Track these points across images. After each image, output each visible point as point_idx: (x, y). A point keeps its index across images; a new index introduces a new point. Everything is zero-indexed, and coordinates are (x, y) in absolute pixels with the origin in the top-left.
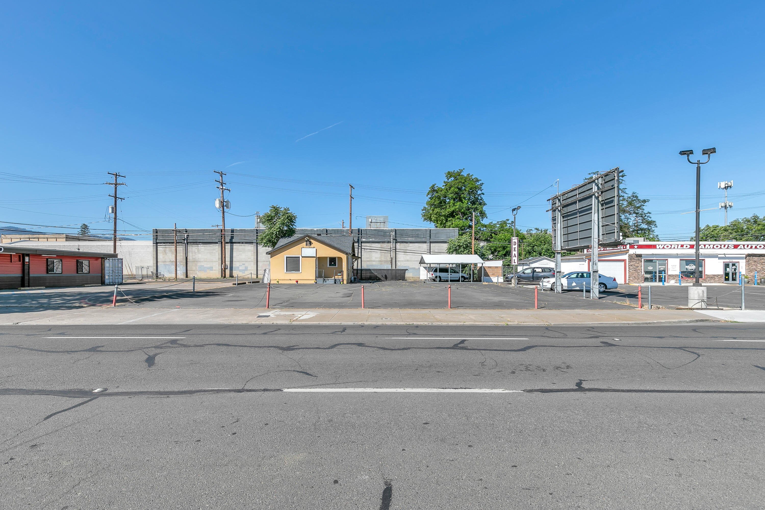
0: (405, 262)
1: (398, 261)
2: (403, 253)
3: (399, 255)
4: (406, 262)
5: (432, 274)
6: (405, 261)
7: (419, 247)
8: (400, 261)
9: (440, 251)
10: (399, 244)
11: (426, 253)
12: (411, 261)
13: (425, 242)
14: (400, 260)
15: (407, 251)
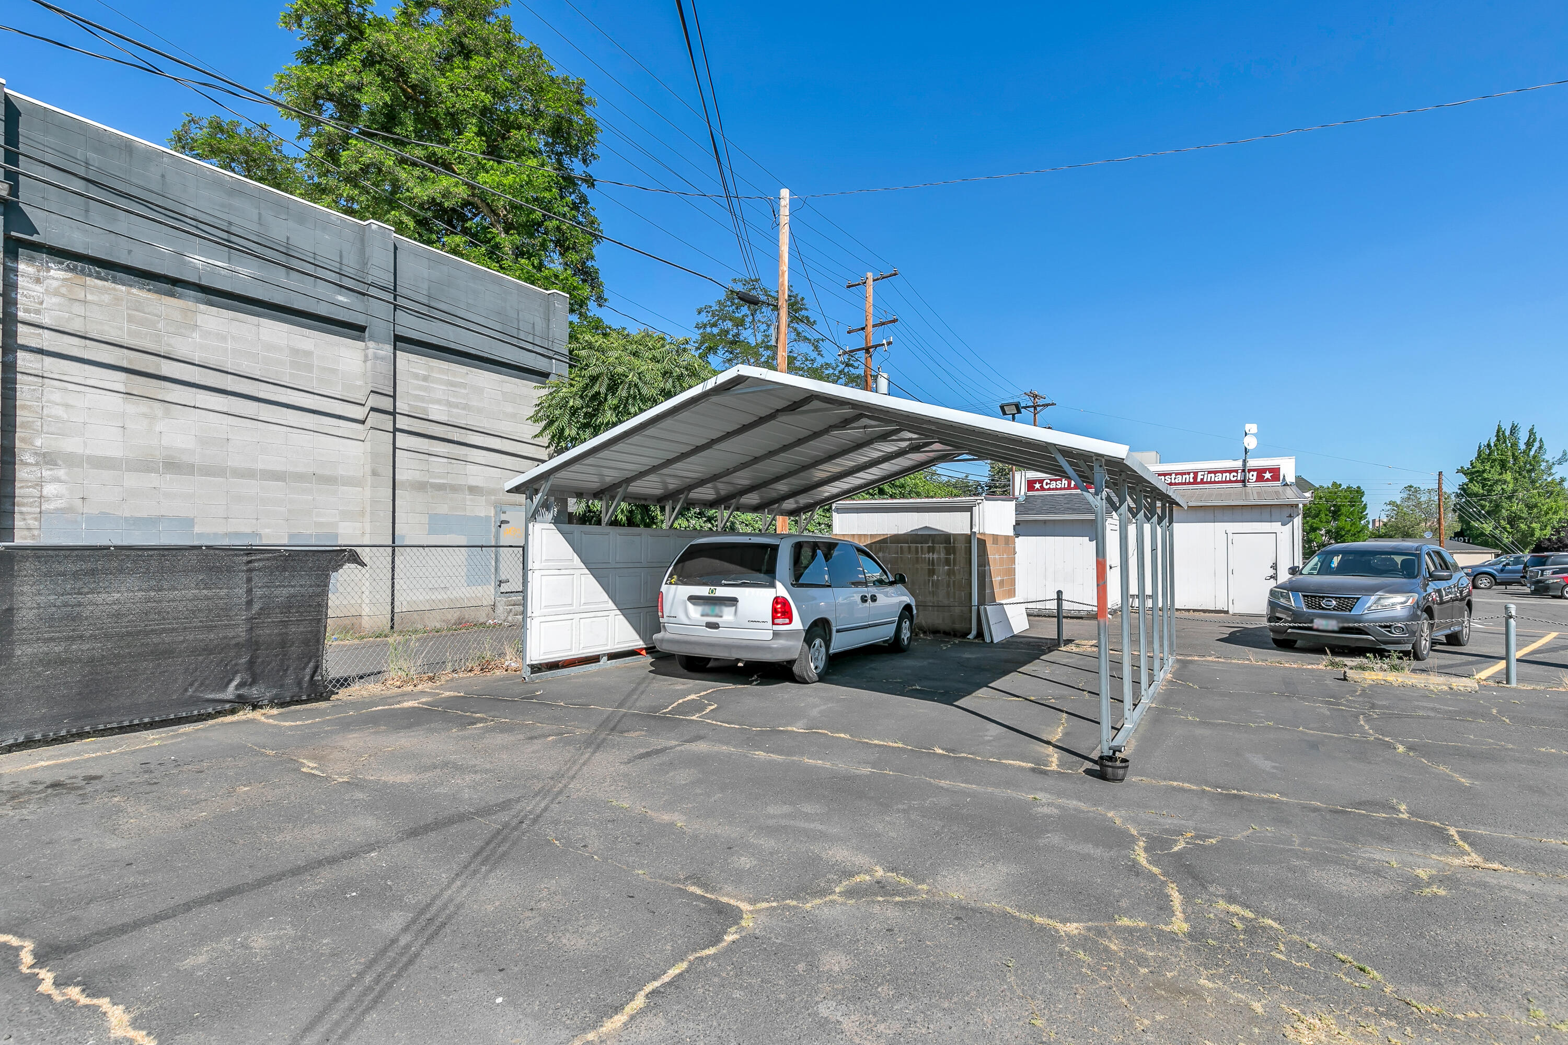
0: (132, 480)
1: (48, 459)
2: (118, 380)
3: (53, 394)
4: (153, 480)
5: (781, 610)
6: (145, 466)
7: (300, 358)
8: (72, 461)
9: (462, 422)
10: (57, 273)
11: (359, 413)
12: (208, 471)
13: (356, 330)
14: (71, 445)
15: (168, 369)
